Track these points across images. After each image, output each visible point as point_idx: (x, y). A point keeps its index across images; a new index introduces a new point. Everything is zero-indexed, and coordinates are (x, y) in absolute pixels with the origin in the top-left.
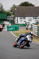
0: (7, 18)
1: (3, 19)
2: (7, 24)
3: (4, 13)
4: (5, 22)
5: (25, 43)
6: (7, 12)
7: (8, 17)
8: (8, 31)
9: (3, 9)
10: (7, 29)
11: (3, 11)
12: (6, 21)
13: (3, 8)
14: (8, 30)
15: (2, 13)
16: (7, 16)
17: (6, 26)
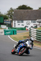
0: (4, 21)
2: (4, 28)
3: (1, 16)
4: (1, 26)
5: (24, 49)
8: (5, 35)
10: (5, 33)
17: (3, 30)
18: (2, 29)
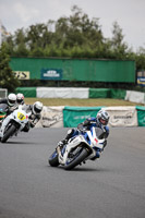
0: (137, 77)
1: (121, 83)
2: (138, 101)
3: (128, 60)
4: (128, 92)
6: (137, 57)
7: (140, 74)
8: (140, 125)
9: (124, 47)
10: (139, 118)
11: (122, 52)
12: (132, 89)
13: (122, 42)
14: (142, 121)
15: (120, 60)
16: (137, 71)
17: (134, 108)
18: (129, 103)
